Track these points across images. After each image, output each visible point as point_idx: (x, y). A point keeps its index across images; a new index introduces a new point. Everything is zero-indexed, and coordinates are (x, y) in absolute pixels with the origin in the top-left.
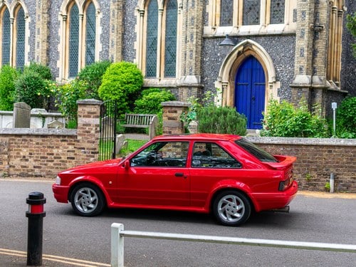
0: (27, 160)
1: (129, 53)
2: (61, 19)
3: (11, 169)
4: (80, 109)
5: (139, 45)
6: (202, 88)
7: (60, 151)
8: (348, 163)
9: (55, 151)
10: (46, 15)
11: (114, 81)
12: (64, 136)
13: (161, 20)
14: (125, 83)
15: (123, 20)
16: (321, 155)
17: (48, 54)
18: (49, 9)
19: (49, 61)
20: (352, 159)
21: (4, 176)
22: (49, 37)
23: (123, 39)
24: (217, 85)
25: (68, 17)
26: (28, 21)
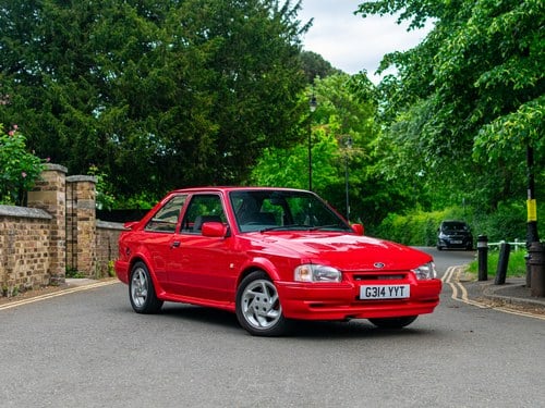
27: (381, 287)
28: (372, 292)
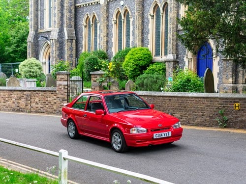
0: (38, 104)
1: (146, 41)
2: (113, 22)
3: (32, 109)
4: (57, 77)
5: (151, 36)
6: (178, 62)
7: (51, 99)
9: (49, 99)
10: (106, 21)
11: (130, 59)
12: (52, 91)
13: (163, 20)
14: (137, 60)
15: (143, 21)
16: (165, 102)
18: (108, 17)
19: (108, 48)
20: (181, 105)
21: (29, 112)
22: (107, 34)
23: (142, 33)
24: (186, 60)
25: (118, 21)
26: (98, 25)
27: (161, 133)
28: (158, 135)
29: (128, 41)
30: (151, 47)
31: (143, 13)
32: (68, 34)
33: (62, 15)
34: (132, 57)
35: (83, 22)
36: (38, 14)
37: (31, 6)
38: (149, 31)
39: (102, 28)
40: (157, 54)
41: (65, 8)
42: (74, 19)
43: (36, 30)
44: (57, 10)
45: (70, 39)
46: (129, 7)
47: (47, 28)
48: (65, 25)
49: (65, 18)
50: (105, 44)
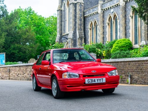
1: (128, 35)
2: (107, 24)
5: (131, 31)
8: (136, 69)
10: (102, 24)
11: (116, 46)
14: (121, 47)
15: (125, 21)
16: (126, 66)
17: (103, 39)
18: (103, 21)
19: (104, 42)
20: (138, 67)
22: (103, 32)
23: (126, 29)
25: (110, 23)
26: (98, 27)
27: (94, 79)
28: (90, 81)
29: (116, 36)
30: (131, 38)
31: (125, 16)
32: (79, 35)
33: (76, 22)
34: (117, 45)
35: (89, 26)
36: (62, 24)
37: (58, 19)
38: (130, 27)
39: (100, 28)
40: (136, 43)
41: (77, 18)
42: (83, 25)
43: (61, 34)
44: (72, 19)
45: (81, 38)
46: (117, 13)
47: (67, 32)
48: (77, 29)
49: (77, 24)
50: (102, 39)
